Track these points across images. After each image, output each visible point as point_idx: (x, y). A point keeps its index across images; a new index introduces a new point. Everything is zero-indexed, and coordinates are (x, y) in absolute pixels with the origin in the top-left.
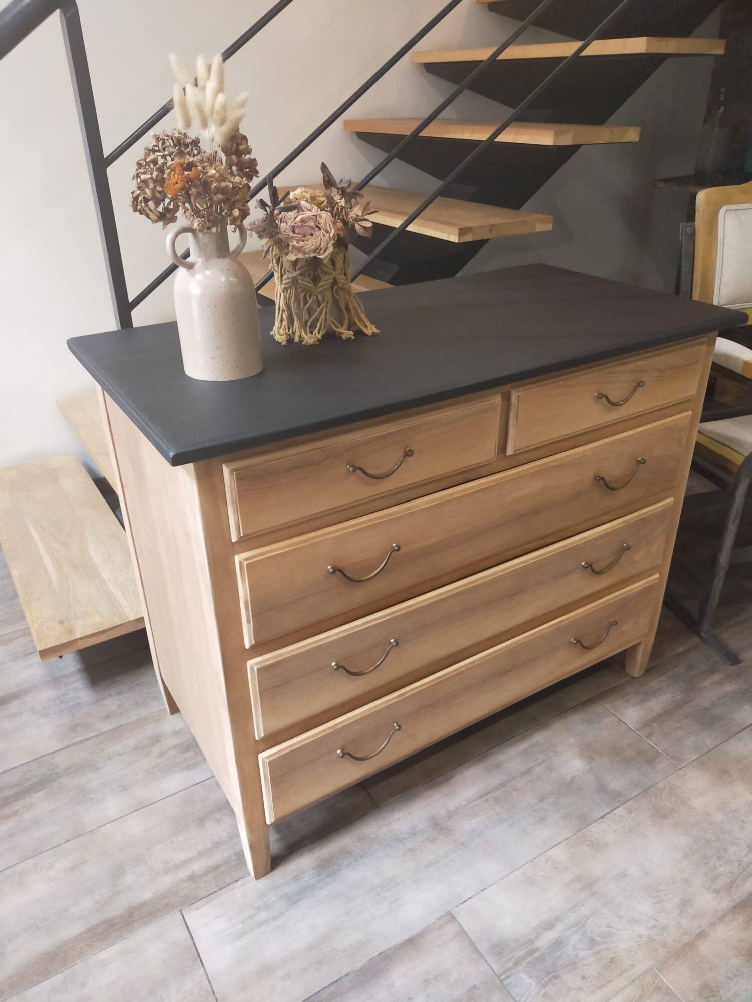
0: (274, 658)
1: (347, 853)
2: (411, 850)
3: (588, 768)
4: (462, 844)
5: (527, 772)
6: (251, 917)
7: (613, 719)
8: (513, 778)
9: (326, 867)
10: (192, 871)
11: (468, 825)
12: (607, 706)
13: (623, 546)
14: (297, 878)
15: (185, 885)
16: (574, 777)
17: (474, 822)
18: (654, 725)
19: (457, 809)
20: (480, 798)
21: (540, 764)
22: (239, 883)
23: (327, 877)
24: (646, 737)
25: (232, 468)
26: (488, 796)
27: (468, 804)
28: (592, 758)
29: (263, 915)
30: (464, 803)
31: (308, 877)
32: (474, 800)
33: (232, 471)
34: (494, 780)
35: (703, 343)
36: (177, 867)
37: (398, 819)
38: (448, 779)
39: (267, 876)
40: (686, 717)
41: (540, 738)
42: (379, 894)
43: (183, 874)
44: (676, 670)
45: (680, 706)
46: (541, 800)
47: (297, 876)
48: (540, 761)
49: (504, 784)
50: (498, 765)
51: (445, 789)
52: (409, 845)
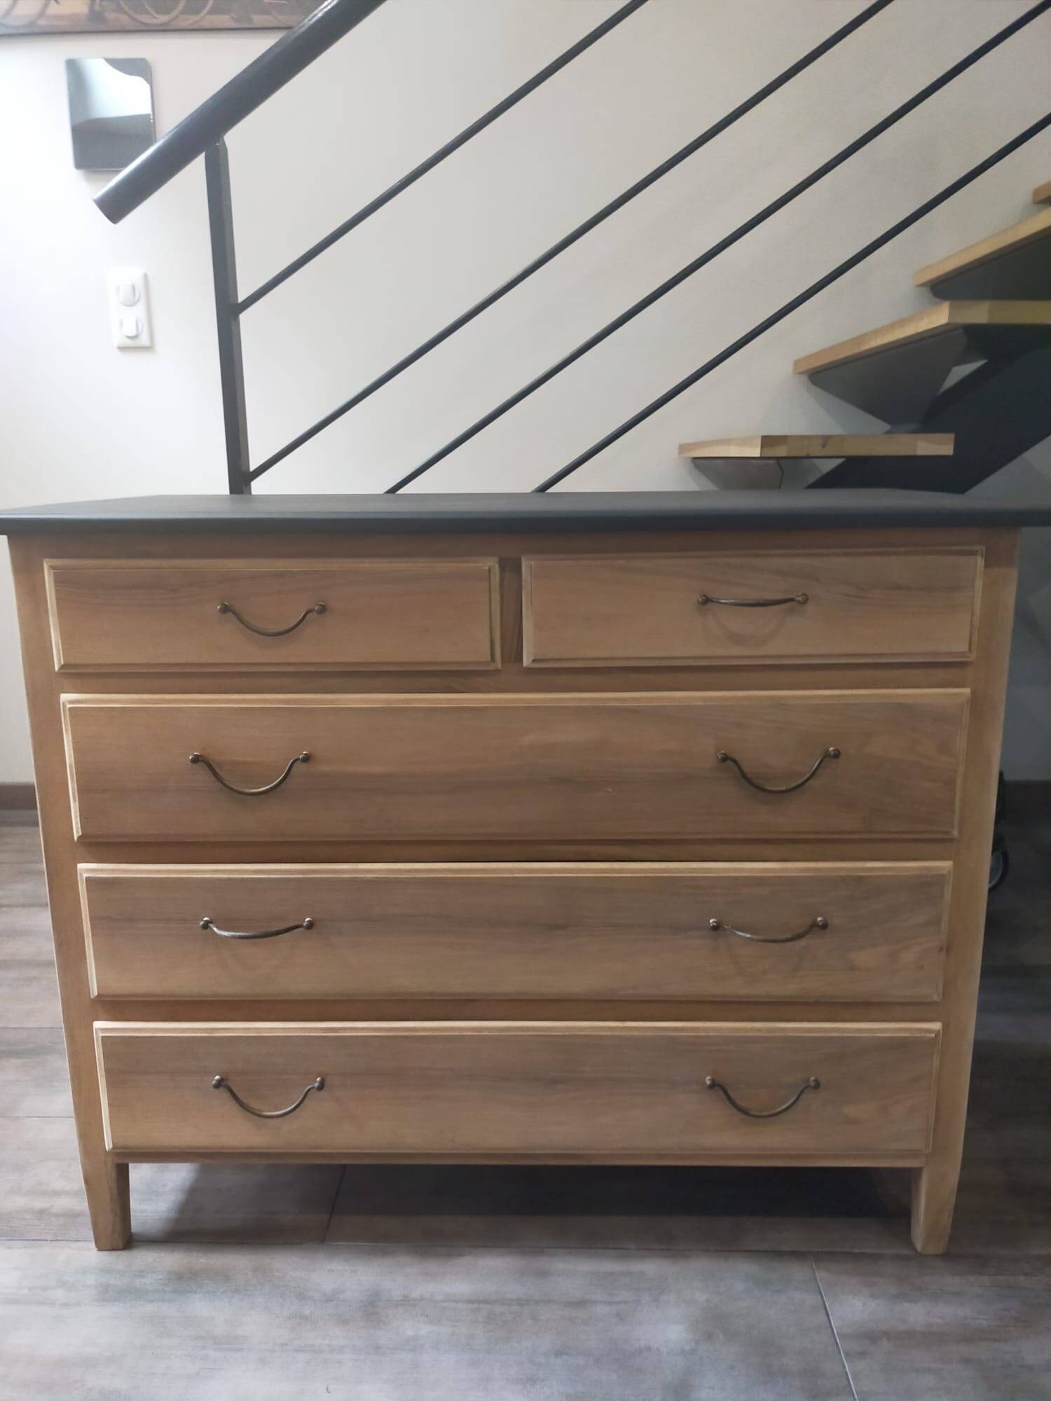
0: (114, 871)
1: (225, 1276)
2: (305, 1319)
3: (687, 1348)
4: (378, 1348)
5: (581, 1303)
6: (45, 1289)
7: (811, 1300)
8: (549, 1301)
9: (183, 1282)
10: (52, 1206)
11: (410, 1327)
12: (821, 1275)
13: (815, 921)
14: (141, 1274)
15: (28, 1217)
16: (649, 1349)
17: (425, 1329)
18: (885, 1343)
19: (422, 1299)
20: (470, 1302)
21: (610, 1303)
22: (78, 1244)
23: (172, 1291)
24: (847, 1354)
25: (52, 564)
26: (482, 1306)
27: (443, 1301)
28: (709, 1337)
29: (60, 1294)
30: (440, 1297)
31: (149, 1281)
32: (457, 1302)
33: (52, 567)
34: (514, 1289)
35: (973, 553)
36: (44, 1194)
37: (331, 1271)
38: (450, 1255)
39: (113, 1252)
40: (966, 1361)
41: (650, 1267)
42: (204, 1348)
43: (39, 1204)
44: (1022, 1278)
45: (970, 1336)
46: (559, 1354)
47: (142, 1271)
48: (616, 1299)
49: (520, 1302)
50: (543, 1274)
51: (432, 1265)
52: (307, 1312)
